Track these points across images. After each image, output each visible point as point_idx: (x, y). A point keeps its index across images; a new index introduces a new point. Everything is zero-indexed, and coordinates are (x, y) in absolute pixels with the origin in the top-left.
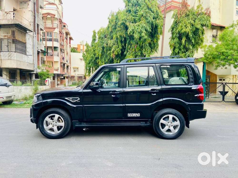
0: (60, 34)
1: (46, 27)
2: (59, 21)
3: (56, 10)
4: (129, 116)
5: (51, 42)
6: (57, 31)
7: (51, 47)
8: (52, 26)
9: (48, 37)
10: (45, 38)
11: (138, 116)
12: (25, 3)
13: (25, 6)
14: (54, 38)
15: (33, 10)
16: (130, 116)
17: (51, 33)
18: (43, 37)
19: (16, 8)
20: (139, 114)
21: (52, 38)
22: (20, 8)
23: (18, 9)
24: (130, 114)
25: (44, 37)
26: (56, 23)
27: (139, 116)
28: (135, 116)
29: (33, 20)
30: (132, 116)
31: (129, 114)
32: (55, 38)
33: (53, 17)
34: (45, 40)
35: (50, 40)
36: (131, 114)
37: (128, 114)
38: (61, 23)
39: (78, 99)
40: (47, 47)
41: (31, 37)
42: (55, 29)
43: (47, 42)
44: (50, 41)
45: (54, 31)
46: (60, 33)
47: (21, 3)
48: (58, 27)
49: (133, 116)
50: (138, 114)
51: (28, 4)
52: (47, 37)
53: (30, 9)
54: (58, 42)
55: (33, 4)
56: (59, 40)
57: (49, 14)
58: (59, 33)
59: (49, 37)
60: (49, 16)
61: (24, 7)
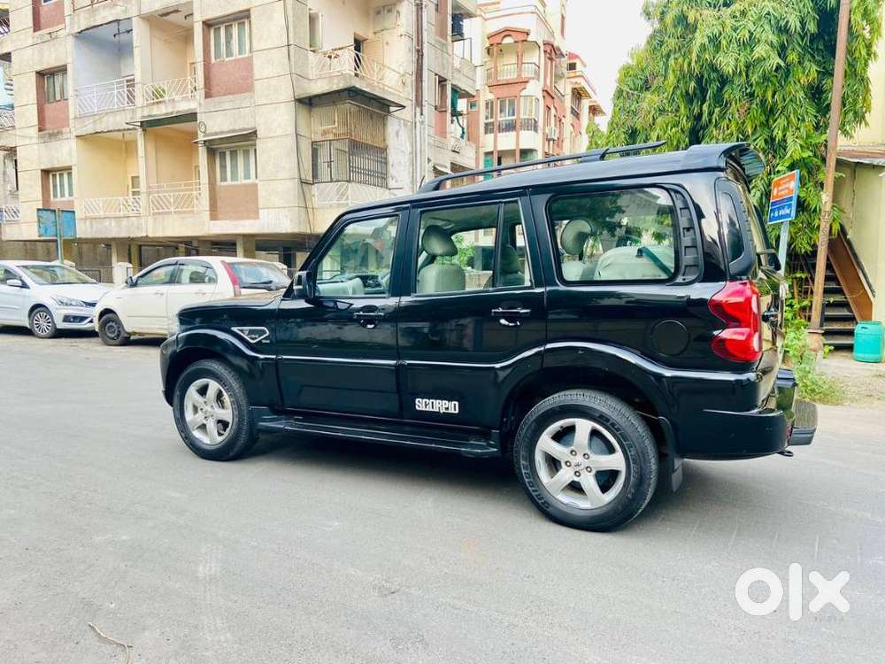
0: (548, 98)
1: (498, 81)
2: (545, 51)
3: (533, 13)
4: (421, 409)
5: (512, 134)
6: (534, 89)
7: (511, 153)
8: (516, 76)
9: (504, 119)
10: (492, 124)
11: (453, 412)
12: (390, 11)
13: (389, 20)
14: (522, 117)
15: (412, 30)
16: (424, 409)
17: (512, 103)
18: (487, 121)
19: (362, 34)
20: (457, 403)
21: (514, 118)
22: (375, 33)
23: (370, 35)
24: (424, 400)
25: (490, 120)
26: (536, 57)
27: (457, 412)
28: (441, 411)
29: (412, 68)
30: (431, 410)
31: (420, 400)
32: (526, 117)
33: (523, 41)
34: (492, 131)
35: (511, 127)
36: (427, 401)
37: (417, 400)
38: (551, 59)
39: (264, 332)
40: (499, 152)
41: (405, 125)
42: (528, 85)
43: (500, 135)
44: (509, 131)
45: (523, 93)
46: (545, 94)
47: (378, 13)
48: (539, 75)
49: (434, 410)
50: (454, 402)
51: (398, 12)
52: (499, 119)
53: (402, 30)
54: (536, 130)
55: (414, 9)
56: (540, 124)
57: (507, 32)
58: (544, 97)
59: (508, 118)
60: (508, 40)
61: (387, 25)
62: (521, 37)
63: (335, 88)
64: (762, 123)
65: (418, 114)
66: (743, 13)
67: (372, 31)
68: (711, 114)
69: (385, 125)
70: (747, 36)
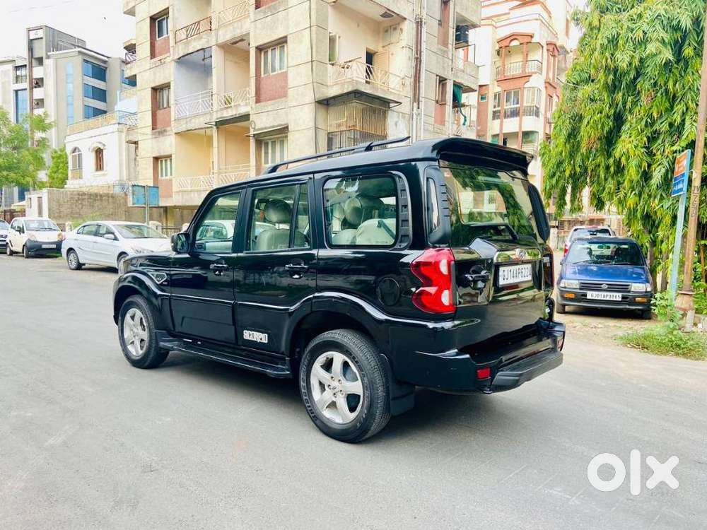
0: (549, 87)
1: (505, 77)
2: (548, 50)
3: (537, 20)
4: (246, 338)
5: (516, 119)
6: (537, 82)
7: (515, 135)
8: (521, 72)
9: (509, 107)
10: (499, 112)
12: (395, 29)
13: (395, 36)
14: (525, 104)
15: (413, 43)
16: (248, 338)
17: (516, 93)
18: (495, 110)
19: (372, 48)
20: (267, 335)
21: (516, 106)
22: (383, 47)
23: (380, 49)
24: (249, 332)
25: (497, 109)
26: (539, 56)
27: (266, 342)
28: (258, 341)
29: (411, 72)
30: (252, 339)
32: (529, 105)
33: (528, 43)
34: (498, 117)
35: (515, 113)
37: (245, 331)
38: (554, 56)
40: (504, 134)
41: (404, 117)
42: (531, 78)
43: (505, 120)
44: (513, 117)
45: (526, 85)
46: (547, 85)
47: (387, 31)
48: (541, 70)
49: (254, 339)
50: (265, 335)
51: (401, 30)
52: (505, 107)
53: (403, 43)
54: (537, 115)
55: (415, 26)
56: (542, 110)
57: (513, 37)
58: (546, 87)
59: (513, 106)
60: (515, 43)
61: (393, 40)
62: (526, 39)
63: (345, 91)
64: (667, 109)
65: (415, 108)
66: (640, 16)
67: (381, 45)
68: (625, 103)
69: (385, 118)
70: (641, 35)
